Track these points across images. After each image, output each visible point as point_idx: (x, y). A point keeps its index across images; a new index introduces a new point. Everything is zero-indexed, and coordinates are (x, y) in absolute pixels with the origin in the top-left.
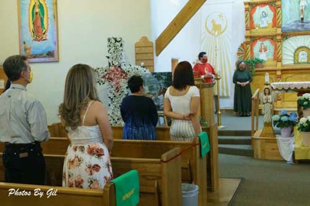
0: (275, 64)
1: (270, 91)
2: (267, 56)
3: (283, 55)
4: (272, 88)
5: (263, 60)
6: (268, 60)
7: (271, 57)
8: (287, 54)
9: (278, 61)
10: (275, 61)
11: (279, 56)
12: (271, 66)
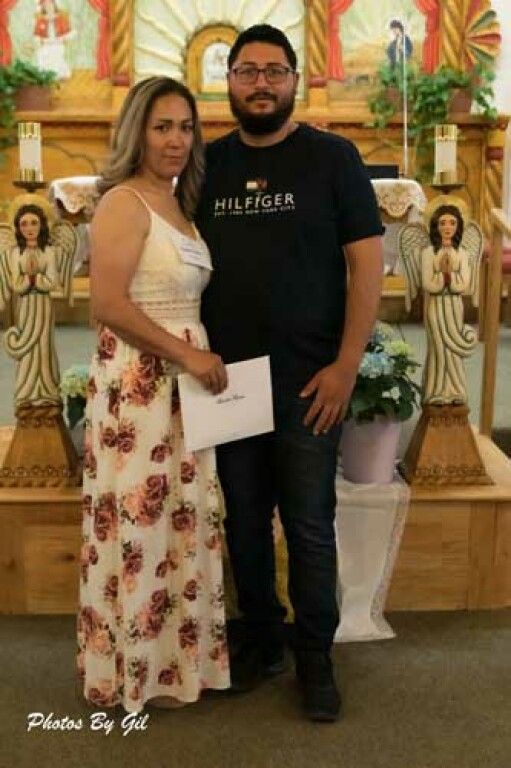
0: (104, 95)
1: (50, 224)
2: (70, 56)
3: (137, 52)
4: (60, 203)
5: (50, 75)
6: (73, 76)
7: (88, 61)
8: (153, 55)
9: (116, 84)
10: (105, 82)
11: (122, 61)
12: (85, 101)
